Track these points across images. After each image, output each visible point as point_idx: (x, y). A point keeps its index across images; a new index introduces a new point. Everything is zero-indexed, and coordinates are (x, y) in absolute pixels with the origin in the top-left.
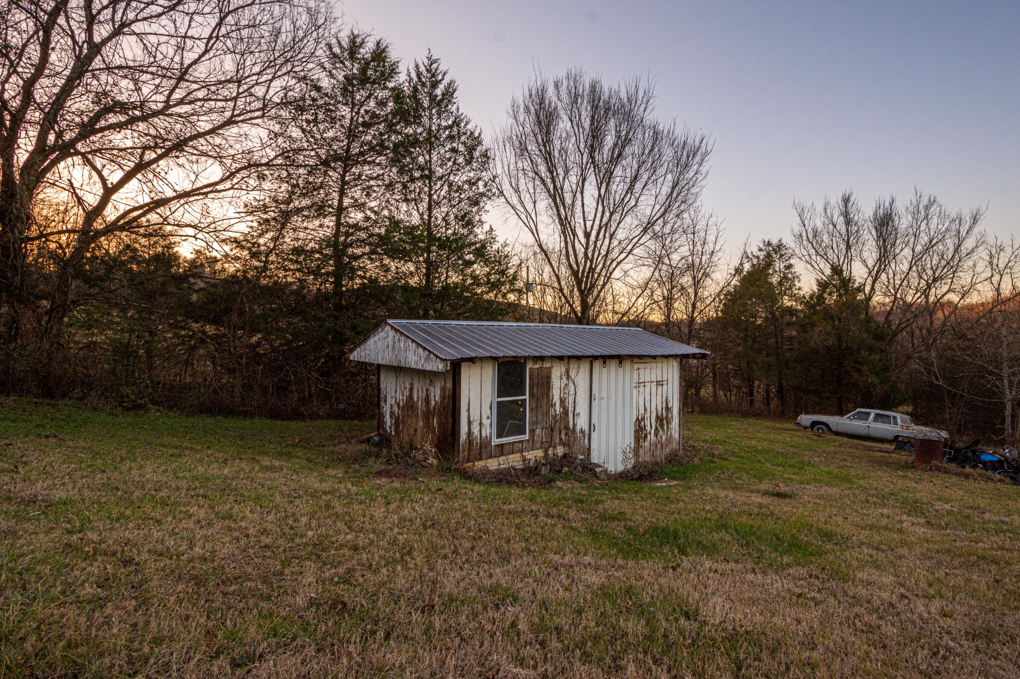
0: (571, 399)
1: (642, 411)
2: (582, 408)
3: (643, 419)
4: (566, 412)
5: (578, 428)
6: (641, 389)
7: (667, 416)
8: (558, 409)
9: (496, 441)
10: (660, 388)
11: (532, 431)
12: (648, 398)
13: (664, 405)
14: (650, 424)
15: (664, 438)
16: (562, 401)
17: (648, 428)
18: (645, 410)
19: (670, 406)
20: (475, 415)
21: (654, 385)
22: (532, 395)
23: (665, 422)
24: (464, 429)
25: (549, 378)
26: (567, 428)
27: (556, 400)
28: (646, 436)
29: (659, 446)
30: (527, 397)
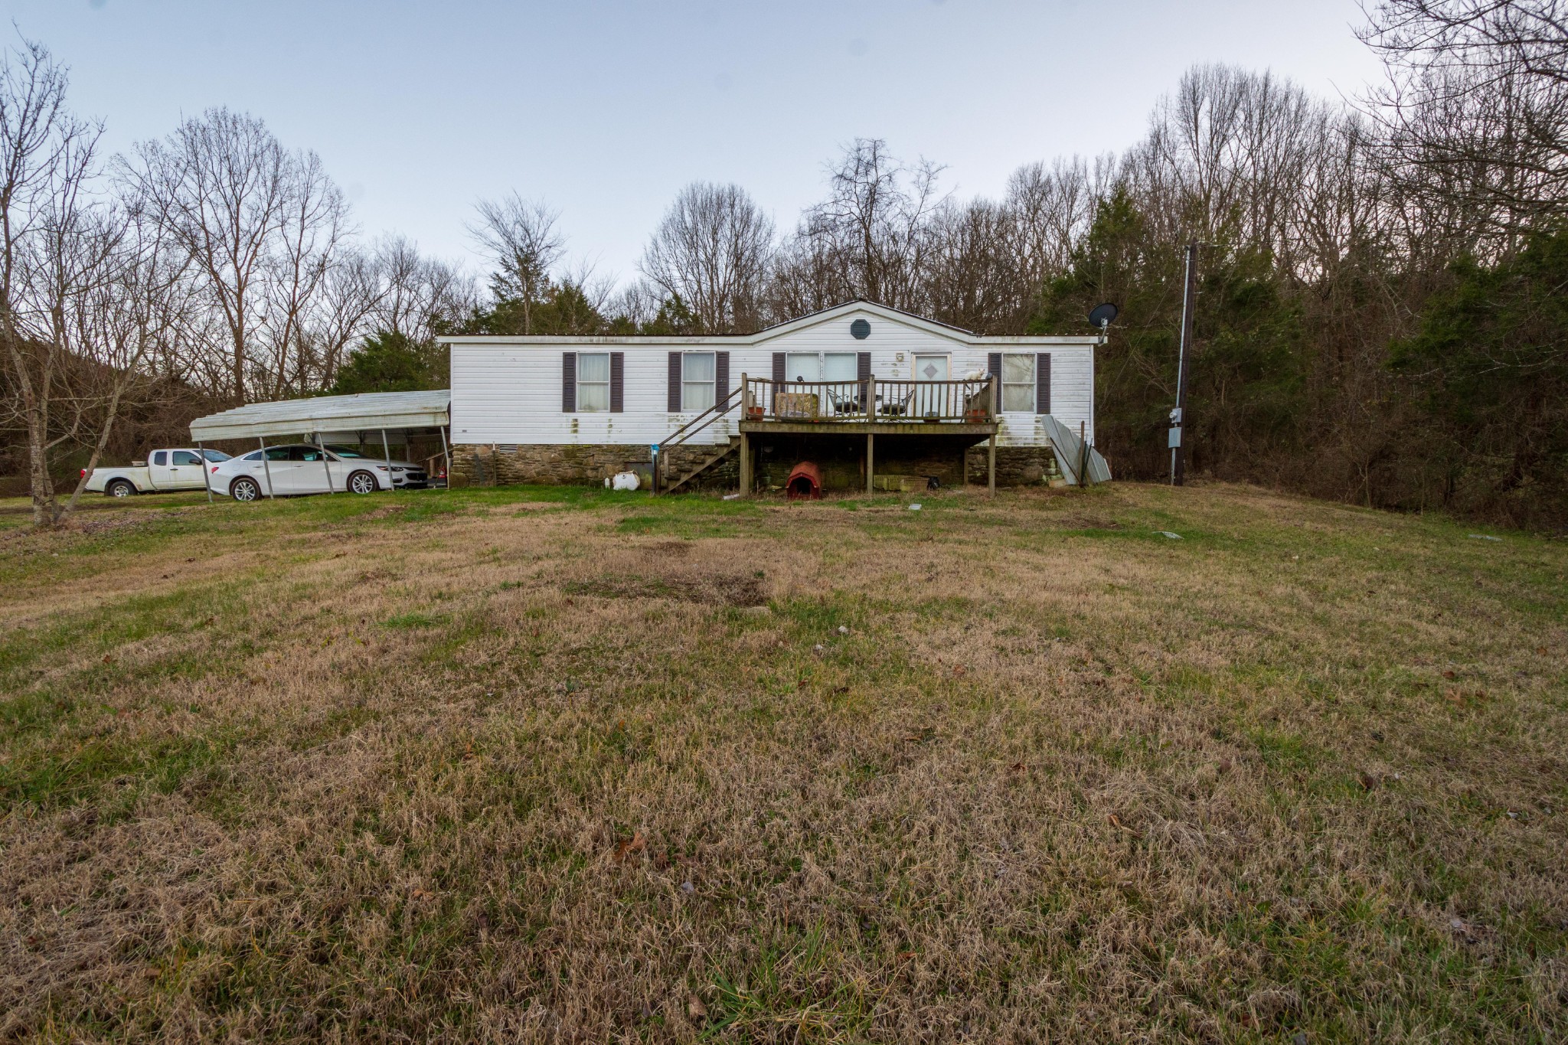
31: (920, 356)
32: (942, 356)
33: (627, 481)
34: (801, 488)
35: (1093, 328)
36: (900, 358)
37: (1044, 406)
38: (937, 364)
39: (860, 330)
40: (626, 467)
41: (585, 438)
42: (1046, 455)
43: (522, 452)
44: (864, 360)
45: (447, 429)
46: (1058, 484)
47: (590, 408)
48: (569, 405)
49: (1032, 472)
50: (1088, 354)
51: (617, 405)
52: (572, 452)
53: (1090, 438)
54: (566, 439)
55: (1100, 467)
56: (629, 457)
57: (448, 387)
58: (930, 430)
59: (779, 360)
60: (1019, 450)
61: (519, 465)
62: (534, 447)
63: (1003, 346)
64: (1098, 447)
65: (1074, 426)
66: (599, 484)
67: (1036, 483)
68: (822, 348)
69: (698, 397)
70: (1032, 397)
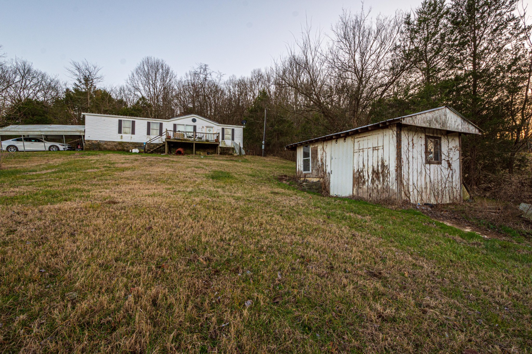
0: (325, 158)
1: (361, 166)
2: (328, 163)
3: (362, 171)
4: (323, 164)
5: (327, 172)
6: (361, 153)
7: (383, 171)
8: (320, 163)
9: (304, 172)
10: (376, 152)
11: (312, 170)
12: (366, 158)
13: (380, 163)
14: (368, 175)
15: (380, 186)
16: (321, 160)
17: (366, 177)
18: (364, 166)
19: (386, 164)
20: (300, 164)
21: (371, 151)
22: (312, 157)
23: (381, 175)
24: (297, 169)
25: (317, 151)
26: (323, 171)
27: (320, 159)
28: (364, 182)
29: (375, 191)
30: (310, 158)
31: (207, 127)
32: (212, 127)
33: (136, 150)
34: (179, 153)
35: (242, 124)
36: (203, 127)
37: (233, 139)
38: (211, 129)
39: (194, 120)
40: (135, 147)
41: (124, 140)
42: (233, 149)
43: (106, 142)
44: (195, 127)
45: (84, 136)
46: (235, 155)
47: (126, 133)
48: (120, 132)
49: (230, 152)
50: (242, 129)
51: (133, 133)
52: (120, 143)
54: (119, 140)
55: (243, 152)
56: (136, 145)
57: (84, 125)
58: (207, 143)
59: (175, 126)
60: (228, 148)
61: (105, 146)
62: (110, 142)
63: (225, 126)
64: (243, 148)
65: (238, 143)
66: (128, 151)
67: (231, 154)
68: (185, 124)
69: (155, 132)
70: (230, 137)
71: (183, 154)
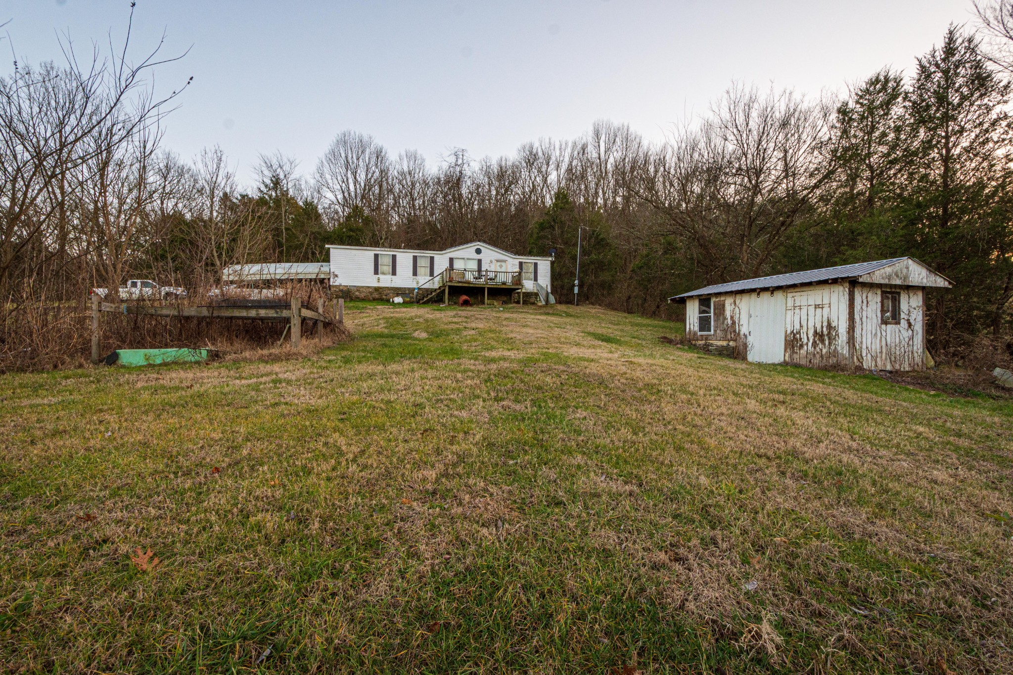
0: (738, 316)
1: (797, 326)
2: (744, 320)
3: (799, 333)
4: (734, 323)
5: (742, 333)
6: (797, 311)
7: (829, 333)
8: (729, 322)
9: (699, 333)
10: (819, 311)
11: (715, 331)
12: (804, 318)
13: (825, 324)
14: (807, 337)
15: (824, 351)
16: (732, 317)
17: (805, 340)
18: (801, 326)
19: (833, 325)
20: (692, 322)
21: (812, 309)
22: (715, 314)
23: (826, 338)
24: (688, 330)
25: (724, 305)
26: (735, 331)
27: (728, 317)
28: (801, 346)
29: (818, 356)
30: (712, 314)
31: (498, 261)
32: (505, 261)
33: (398, 300)
34: (466, 303)
35: (551, 255)
36: (491, 262)
37: (536, 279)
38: (503, 264)
39: (478, 251)
40: (398, 295)
41: (382, 284)
42: (536, 295)
43: (358, 288)
44: (480, 261)
45: (329, 279)
46: (540, 304)
47: (383, 273)
48: (376, 272)
49: (532, 300)
50: (549, 263)
51: (394, 273)
52: (377, 289)
53: (549, 290)
54: (376, 284)
55: (552, 299)
56: (398, 291)
57: (329, 261)
58: (504, 286)
59: (451, 260)
60: (528, 293)
61: (357, 293)
62: (363, 287)
63: (524, 259)
64: (552, 293)
65: (544, 286)
66: (388, 301)
67: (533, 304)
68: (466, 257)
69: (423, 271)
70: (532, 276)
71: (471, 305)
